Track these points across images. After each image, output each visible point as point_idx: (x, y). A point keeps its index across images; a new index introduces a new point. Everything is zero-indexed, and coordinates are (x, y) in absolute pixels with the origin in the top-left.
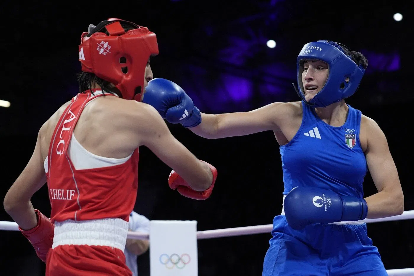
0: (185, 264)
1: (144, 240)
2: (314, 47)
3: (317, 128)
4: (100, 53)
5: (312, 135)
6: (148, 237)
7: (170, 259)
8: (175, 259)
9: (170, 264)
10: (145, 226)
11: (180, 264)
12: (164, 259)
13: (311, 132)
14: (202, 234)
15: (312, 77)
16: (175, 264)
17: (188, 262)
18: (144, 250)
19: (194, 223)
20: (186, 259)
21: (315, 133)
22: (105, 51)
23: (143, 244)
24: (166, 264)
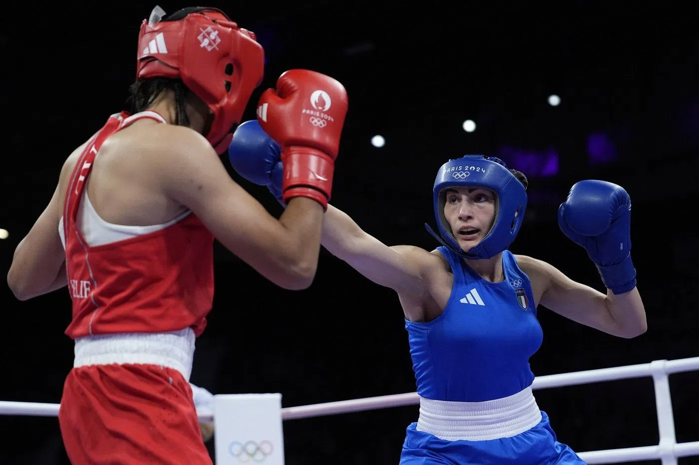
0: (265, 454)
1: (208, 423)
2: (471, 168)
3: (475, 289)
4: (202, 45)
5: (472, 302)
6: (212, 419)
7: (244, 449)
8: (251, 448)
9: (244, 457)
10: (206, 403)
11: (259, 456)
12: (236, 449)
13: (469, 296)
14: (288, 413)
15: (471, 215)
16: (252, 455)
17: (270, 453)
18: (208, 436)
19: (277, 397)
20: (266, 448)
21: (474, 297)
22: (210, 44)
23: (206, 428)
24: (238, 455)
